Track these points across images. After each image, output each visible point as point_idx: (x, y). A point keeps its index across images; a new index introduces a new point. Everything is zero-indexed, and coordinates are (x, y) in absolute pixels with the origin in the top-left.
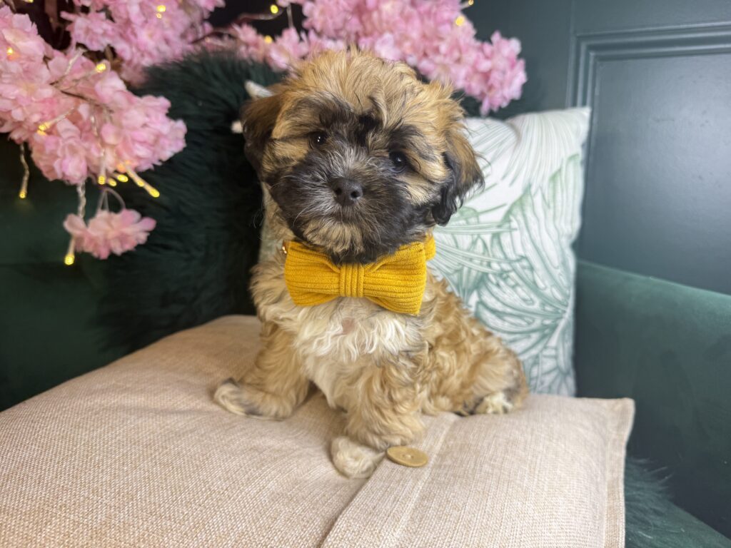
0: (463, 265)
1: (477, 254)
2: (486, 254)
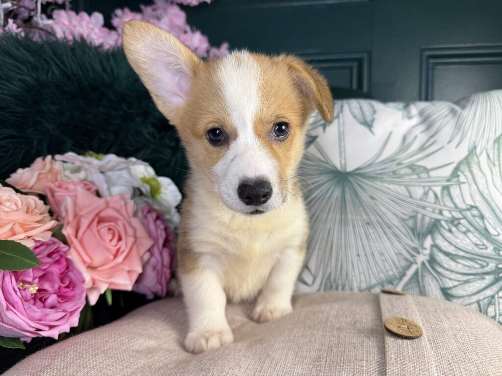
0: (417, 212)
1: (429, 203)
2: (438, 203)
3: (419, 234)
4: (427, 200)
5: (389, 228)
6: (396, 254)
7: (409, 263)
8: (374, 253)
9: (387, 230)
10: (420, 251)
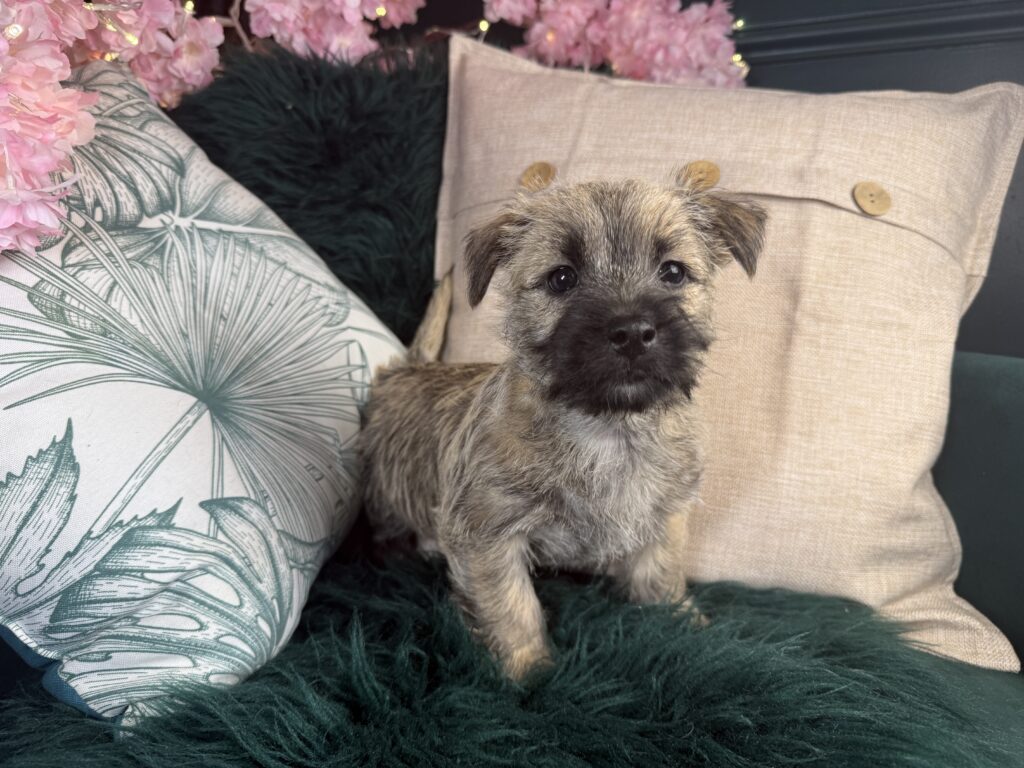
0: (128, 260)
1: (92, 252)
2: (78, 241)
3: (157, 241)
4: (91, 257)
5: (194, 287)
6: (213, 257)
7: (203, 233)
8: (244, 284)
9: (200, 288)
10: (173, 227)
